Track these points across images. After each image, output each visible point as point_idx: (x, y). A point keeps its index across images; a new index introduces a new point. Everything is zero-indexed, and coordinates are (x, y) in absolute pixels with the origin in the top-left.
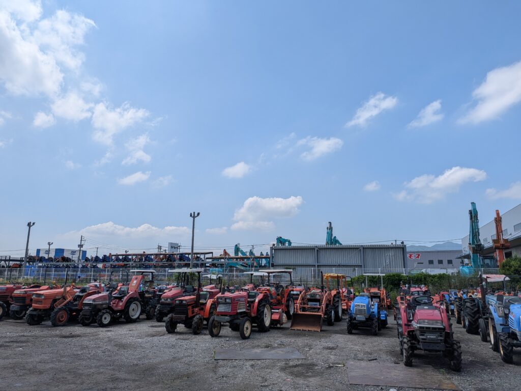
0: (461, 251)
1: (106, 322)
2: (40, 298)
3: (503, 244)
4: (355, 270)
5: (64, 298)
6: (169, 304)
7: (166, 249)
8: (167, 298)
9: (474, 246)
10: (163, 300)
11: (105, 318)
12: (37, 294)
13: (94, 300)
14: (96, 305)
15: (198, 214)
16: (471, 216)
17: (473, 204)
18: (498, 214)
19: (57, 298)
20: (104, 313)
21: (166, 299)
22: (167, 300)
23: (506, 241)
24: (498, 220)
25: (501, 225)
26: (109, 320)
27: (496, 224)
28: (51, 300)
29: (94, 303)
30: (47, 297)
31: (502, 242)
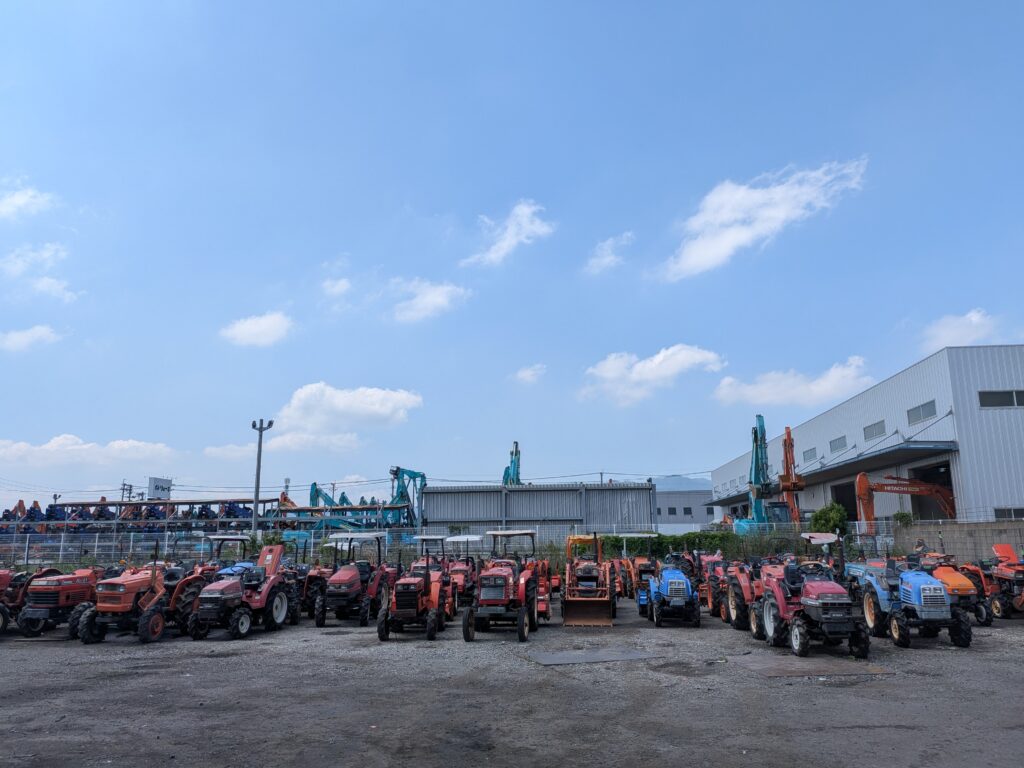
0: (709, 493)
1: (244, 629)
2: (116, 592)
3: (794, 484)
4: (573, 527)
5: (153, 591)
6: (344, 595)
7: (143, 491)
8: (340, 584)
9: (758, 486)
10: (331, 588)
11: (242, 624)
12: (107, 584)
13: (222, 592)
14: (226, 600)
15: (271, 424)
16: (756, 437)
17: (759, 417)
18: (789, 434)
19: (142, 590)
20: (241, 614)
21: (337, 586)
22: (340, 587)
23: (799, 477)
24: (788, 444)
25: (792, 451)
26: (248, 626)
27: (785, 449)
28: (133, 595)
29: (224, 597)
30: (129, 588)
31: (794, 479)
